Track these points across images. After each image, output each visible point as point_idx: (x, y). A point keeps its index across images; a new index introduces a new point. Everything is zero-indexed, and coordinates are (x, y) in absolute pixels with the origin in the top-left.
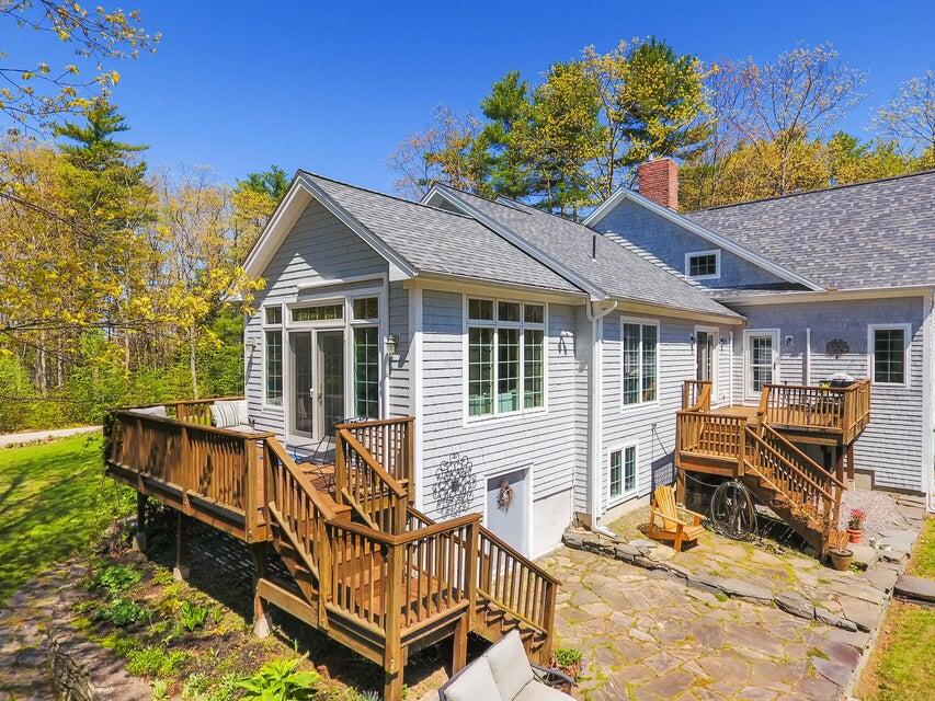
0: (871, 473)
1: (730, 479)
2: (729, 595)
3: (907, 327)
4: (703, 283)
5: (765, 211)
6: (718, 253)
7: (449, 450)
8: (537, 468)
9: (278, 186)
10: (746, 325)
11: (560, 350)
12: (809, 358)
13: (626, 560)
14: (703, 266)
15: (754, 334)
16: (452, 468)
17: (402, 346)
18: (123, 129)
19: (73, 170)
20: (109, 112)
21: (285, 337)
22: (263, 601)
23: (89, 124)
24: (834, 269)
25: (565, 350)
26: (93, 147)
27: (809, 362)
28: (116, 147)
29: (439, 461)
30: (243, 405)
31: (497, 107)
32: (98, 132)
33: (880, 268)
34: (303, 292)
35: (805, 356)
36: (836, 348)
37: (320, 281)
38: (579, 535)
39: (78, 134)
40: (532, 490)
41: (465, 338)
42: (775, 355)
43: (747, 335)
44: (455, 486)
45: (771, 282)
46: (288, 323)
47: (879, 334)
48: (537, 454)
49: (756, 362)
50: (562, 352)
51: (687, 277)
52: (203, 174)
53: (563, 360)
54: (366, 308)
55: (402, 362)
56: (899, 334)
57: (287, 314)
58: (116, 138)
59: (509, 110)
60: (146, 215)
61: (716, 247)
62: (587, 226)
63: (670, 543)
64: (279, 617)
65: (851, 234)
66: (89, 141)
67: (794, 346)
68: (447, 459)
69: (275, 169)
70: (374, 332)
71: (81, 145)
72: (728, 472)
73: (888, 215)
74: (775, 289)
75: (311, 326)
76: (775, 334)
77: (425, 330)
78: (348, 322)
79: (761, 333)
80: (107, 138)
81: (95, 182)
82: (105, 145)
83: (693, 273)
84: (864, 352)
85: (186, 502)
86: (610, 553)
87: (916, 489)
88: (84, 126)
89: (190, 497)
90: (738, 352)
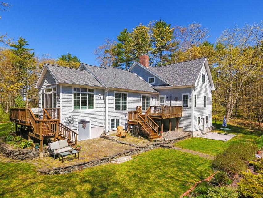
0: (182, 128)
1: (136, 125)
2: (122, 143)
3: (188, 94)
4: (152, 84)
5: (169, 67)
6: (154, 77)
7: (69, 115)
8: (92, 121)
9: (69, 59)
10: (160, 94)
11: (99, 98)
12: (171, 101)
13: (109, 139)
14: (151, 81)
15: (161, 96)
16: (69, 118)
17: (59, 96)
18: (27, 45)
19: (14, 56)
20: (24, 40)
21: (44, 95)
22: (30, 136)
23: (18, 43)
24: (177, 81)
25: (101, 98)
26: (20, 50)
27: (171, 103)
28: (25, 50)
29: (66, 117)
30: (37, 109)
31: (121, 38)
32: (21, 46)
33: (185, 81)
34: (47, 86)
35: (170, 101)
36: (176, 99)
37: (49, 84)
38: (103, 135)
39: (16, 46)
40: (91, 125)
41: (73, 95)
42: (165, 101)
43: (160, 96)
44: (70, 122)
45: (164, 84)
46: (45, 92)
47: (184, 96)
48: (92, 118)
49: (162, 103)
50: (100, 99)
51: (148, 83)
52: (47, 56)
53: (99, 100)
54: (55, 89)
55: (59, 99)
56: (187, 96)
57: (44, 91)
58: (26, 47)
59: (124, 39)
60: (33, 67)
61: (154, 76)
62: (129, 71)
63: (119, 137)
64: (32, 138)
65: (183, 73)
66: (18, 48)
67: (168, 99)
68: (68, 117)
69: (68, 54)
70: (56, 93)
71: (16, 49)
72: (135, 124)
73: (191, 68)
74: (164, 86)
75: (48, 93)
76: (165, 96)
77: (63, 93)
78: (52, 92)
79: (162, 96)
80: (23, 47)
81: (20, 59)
82: (22, 49)
83: (150, 82)
84: (181, 100)
85: (20, 122)
86: (107, 138)
87: (190, 131)
88: (17, 44)
89: (20, 121)
90: (158, 101)
